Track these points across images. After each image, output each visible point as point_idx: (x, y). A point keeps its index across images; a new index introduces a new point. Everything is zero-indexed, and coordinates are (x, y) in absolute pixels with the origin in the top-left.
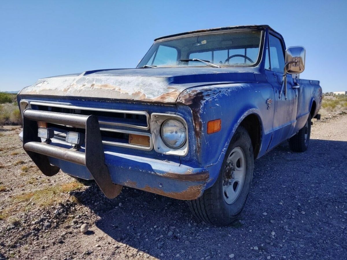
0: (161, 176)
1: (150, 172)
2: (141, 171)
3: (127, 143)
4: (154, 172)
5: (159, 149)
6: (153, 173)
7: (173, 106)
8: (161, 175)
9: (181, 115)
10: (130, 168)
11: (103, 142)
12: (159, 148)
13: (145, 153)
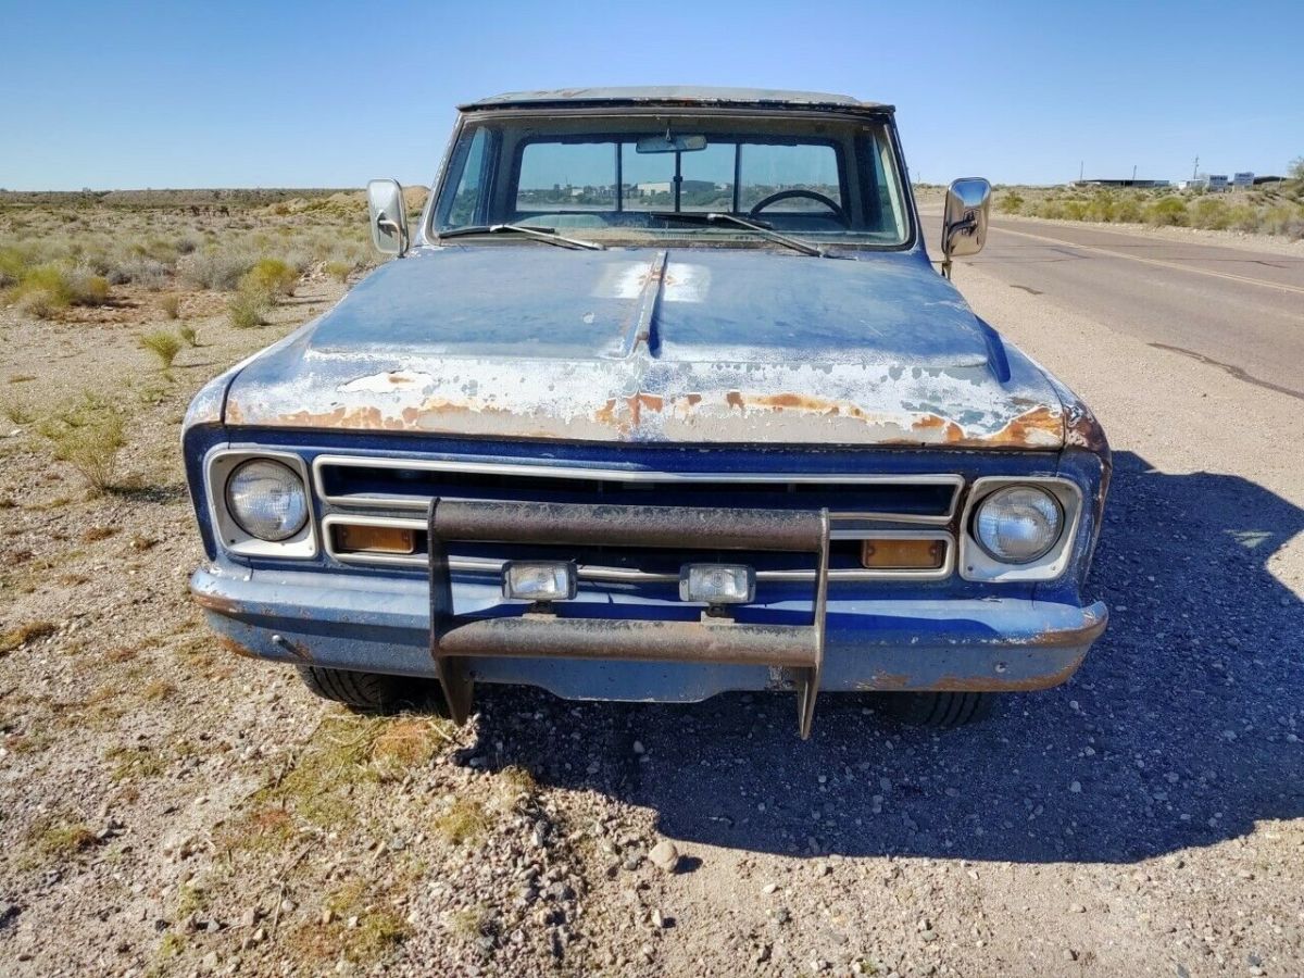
0: (1021, 646)
1: (984, 641)
2: (954, 642)
3: (860, 566)
4: (999, 638)
5: (974, 572)
6: (995, 641)
7: (1049, 454)
8: (1023, 642)
9: (1071, 476)
10: (913, 641)
11: (759, 574)
12: (970, 569)
13: (924, 587)
